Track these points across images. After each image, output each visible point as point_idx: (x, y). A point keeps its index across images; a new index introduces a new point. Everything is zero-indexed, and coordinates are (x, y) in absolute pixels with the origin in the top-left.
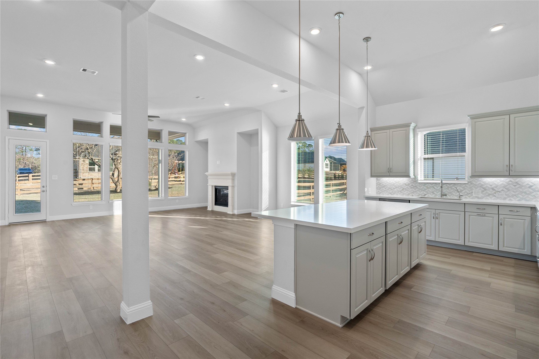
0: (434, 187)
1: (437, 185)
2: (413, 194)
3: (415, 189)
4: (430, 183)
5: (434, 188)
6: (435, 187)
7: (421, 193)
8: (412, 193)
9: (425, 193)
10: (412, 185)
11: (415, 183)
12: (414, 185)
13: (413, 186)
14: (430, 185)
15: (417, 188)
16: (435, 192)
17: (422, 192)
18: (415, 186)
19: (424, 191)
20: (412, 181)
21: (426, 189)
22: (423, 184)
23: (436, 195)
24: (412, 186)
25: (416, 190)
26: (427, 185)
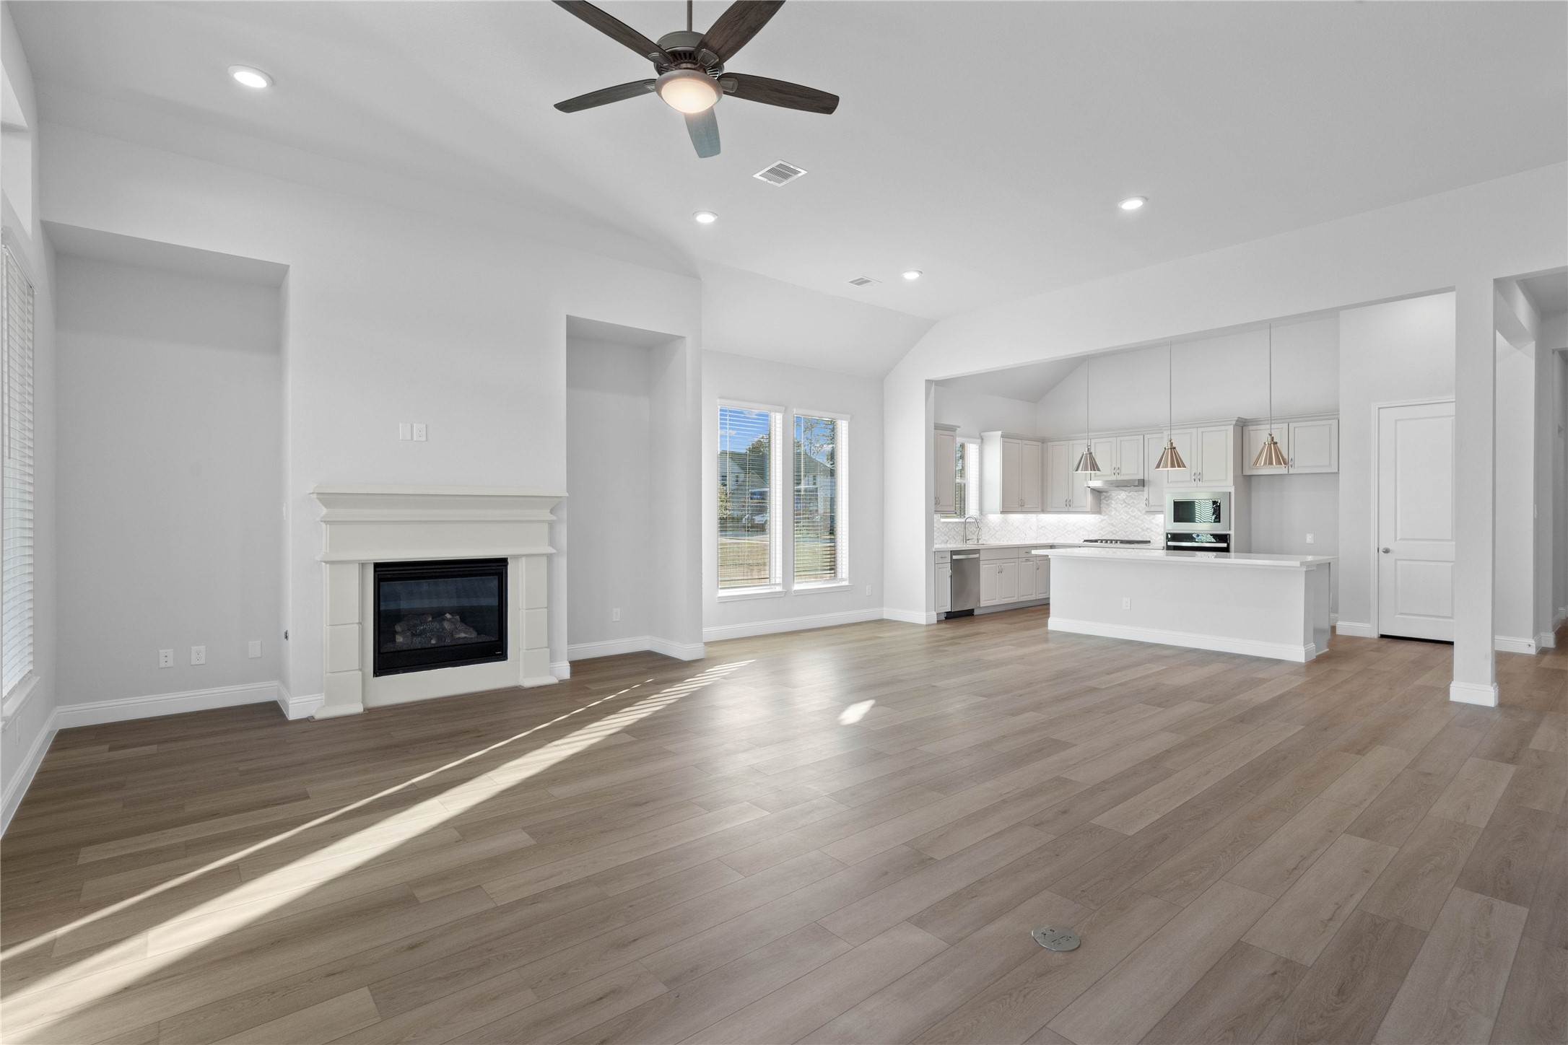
0: (952, 529)
1: (956, 525)
4: (951, 523)
6: (954, 529)
9: (947, 539)
11: (938, 523)
12: (937, 526)
14: (952, 525)
15: (941, 531)
16: (959, 536)
17: (945, 537)
18: (939, 528)
19: (946, 535)
21: (948, 533)
22: (946, 524)
23: (956, 541)
26: (949, 526)
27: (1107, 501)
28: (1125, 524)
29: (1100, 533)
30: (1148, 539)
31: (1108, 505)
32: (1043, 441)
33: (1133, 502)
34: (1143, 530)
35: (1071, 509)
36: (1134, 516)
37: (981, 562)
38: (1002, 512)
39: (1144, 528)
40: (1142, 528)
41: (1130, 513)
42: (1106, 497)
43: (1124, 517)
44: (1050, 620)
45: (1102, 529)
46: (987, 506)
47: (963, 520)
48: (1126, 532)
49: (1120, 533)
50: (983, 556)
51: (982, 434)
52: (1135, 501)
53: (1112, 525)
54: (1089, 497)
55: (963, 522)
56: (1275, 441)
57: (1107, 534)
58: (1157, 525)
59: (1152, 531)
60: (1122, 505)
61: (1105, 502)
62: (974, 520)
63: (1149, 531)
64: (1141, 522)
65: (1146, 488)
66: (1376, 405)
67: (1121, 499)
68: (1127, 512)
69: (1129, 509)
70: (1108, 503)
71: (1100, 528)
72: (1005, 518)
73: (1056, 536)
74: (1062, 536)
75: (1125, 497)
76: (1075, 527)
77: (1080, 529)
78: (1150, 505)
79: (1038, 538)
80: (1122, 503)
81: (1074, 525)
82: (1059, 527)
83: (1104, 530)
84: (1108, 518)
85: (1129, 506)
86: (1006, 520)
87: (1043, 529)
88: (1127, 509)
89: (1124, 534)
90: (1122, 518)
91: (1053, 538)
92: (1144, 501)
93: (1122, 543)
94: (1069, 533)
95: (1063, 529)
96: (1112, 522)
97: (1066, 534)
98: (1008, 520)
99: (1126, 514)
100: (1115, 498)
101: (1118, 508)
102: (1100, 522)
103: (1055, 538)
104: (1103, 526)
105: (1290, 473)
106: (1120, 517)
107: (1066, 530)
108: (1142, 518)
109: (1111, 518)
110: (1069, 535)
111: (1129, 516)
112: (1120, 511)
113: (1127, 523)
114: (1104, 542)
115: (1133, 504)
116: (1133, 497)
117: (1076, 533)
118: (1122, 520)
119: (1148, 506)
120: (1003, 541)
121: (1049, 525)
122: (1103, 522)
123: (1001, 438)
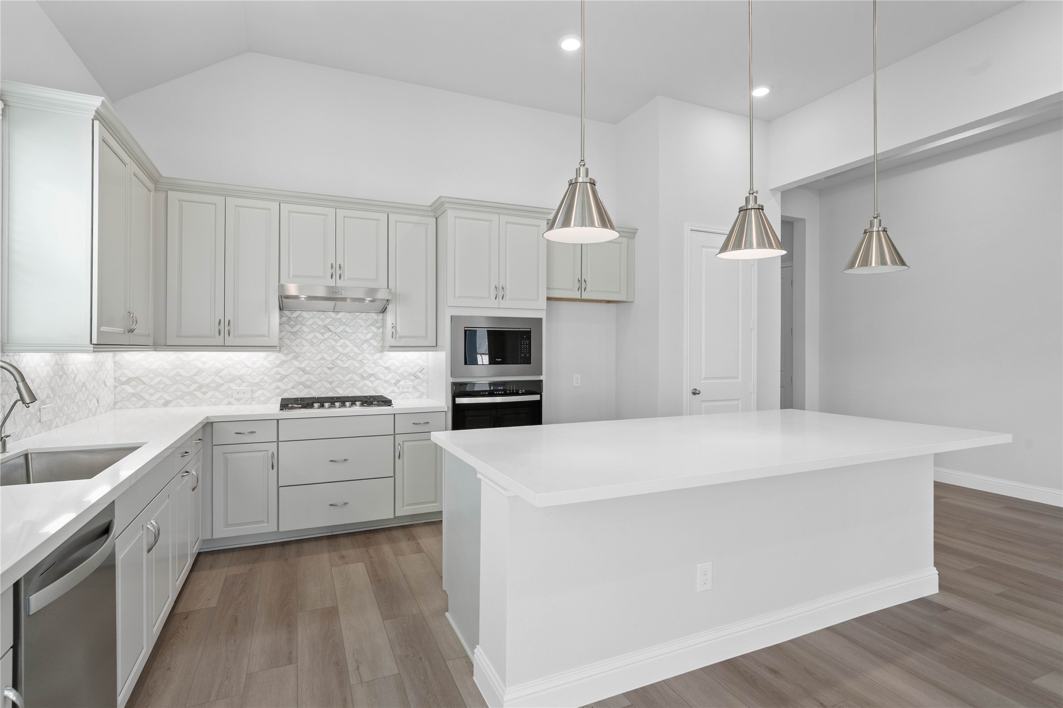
27: (293, 327)
29: (278, 387)
31: (294, 333)
32: (156, 184)
33: (344, 331)
34: (363, 378)
35: (230, 341)
36: (346, 355)
39: (365, 375)
41: (341, 350)
42: (290, 319)
43: (328, 358)
45: (281, 380)
48: (331, 383)
52: (348, 329)
53: (304, 370)
54: (276, 318)
57: (293, 387)
58: (387, 368)
59: (378, 379)
60: (323, 334)
61: (289, 329)
63: (372, 378)
64: (357, 365)
65: (392, 307)
66: (689, 226)
67: (321, 323)
68: (333, 346)
69: (336, 341)
70: (294, 330)
71: (278, 377)
72: (58, 364)
73: (171, 399)
74: (188, 397)
75: (328, 321)
76: (220, 377)
77: (232, 380)
78: (398, 336)
79: (119, 405)
80: (323, 331)
81: (217, 373)
82: (178, 378)
83: (286, 380)
84: (295, 358)
85: (337, 337)
86: (61, 373)
87: (133, 383)
88: (333, 343)
89: (328, 386)
90: (323, 358)
91: (162, 402)
92: (366, 329)
93: (362, 405)
94: (204, 389)
95: (188, 382)
96: (303, 366)
97: (198, 394)
98: (66, 374)
99: (331, 351)
100: (309, 323)
101: (315, 341)
102: (277, 366)
103: (167, 404)
104: (284, 373)
105: (583, 298)
106: (319, 356)
107: (197, 385)
108: (359, 358)
109: (300, 358)
110: (205, 393)
111: (337, 355)
112: (318, 346)
113: (333, 366)
114: (326, 405)
115: (344, 334)
116: (344, 321)
117: (222, 389)
118: (323, 362)
119: (394, 336)
120: (57, 426)
121: (151, 375)
122: (285, 366)
123: (96, 123)
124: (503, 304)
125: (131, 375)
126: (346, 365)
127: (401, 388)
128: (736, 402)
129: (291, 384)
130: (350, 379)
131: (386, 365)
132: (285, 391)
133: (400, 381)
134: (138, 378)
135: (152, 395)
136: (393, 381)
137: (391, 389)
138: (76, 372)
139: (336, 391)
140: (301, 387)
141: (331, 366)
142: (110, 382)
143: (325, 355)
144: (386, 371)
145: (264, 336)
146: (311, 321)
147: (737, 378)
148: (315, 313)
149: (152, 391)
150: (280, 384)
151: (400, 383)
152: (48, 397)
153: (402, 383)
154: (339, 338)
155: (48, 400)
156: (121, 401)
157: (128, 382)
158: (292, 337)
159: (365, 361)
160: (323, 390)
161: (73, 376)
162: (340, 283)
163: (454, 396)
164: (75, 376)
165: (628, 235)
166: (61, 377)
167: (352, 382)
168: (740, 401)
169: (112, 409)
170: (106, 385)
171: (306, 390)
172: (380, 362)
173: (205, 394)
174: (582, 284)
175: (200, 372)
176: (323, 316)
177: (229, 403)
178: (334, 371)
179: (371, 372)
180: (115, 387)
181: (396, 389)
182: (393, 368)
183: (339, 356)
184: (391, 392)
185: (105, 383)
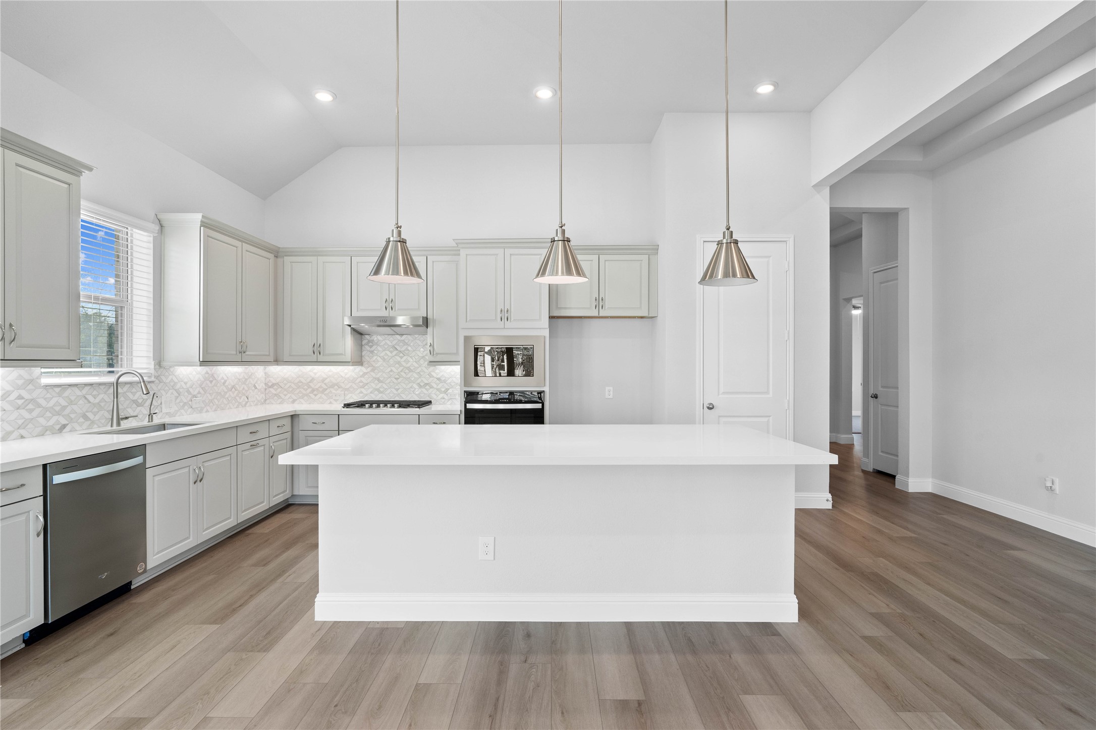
0: (86, 398)
1: (95, 389)
2: (23, 432)
3: (30, 411)
4: (76, 385)
5: (86, 401)
6: (90, 398)
7: (51, 423)
8: (18, 428)
9: (64, 422)
10: (20, 397)
11: (30, 387)
12: (26, 396)
13: (23, 401)
14: (77, 391)
15: (39, 406)
16: (90, 415)
17: (55, 418)
18: (32, 400)
19: (58, 413)
20: (20, 382)
21: (64, 408)
22: (58, 390)
23: (93, 422)
24: (20, 402)
25: (35, 414)
26: (68, 392)
27: (371, 347)
28: (397, 379)
29: (362, 393)
30: (429, 399)
31: (372, 352)
32: (277, 253)
33: (407, 349)
34: (421, 386)
35: (321, 358)
36: (408, 368)
37: (149, 473)
38: (204, 363)
39: (422, 384)
40: (419, 384)
41: (404, 364)
42: (369, 341)
43: (395, 370)
44: (319, 599)
45: (363, 387)
46: (173, 351)
47: (112, 379)
48: (397, 390)
49: (389, 391)
50: (152, 459)
51: (161, 216)
52: (409, 348)
53: (378, 380)
54: (349, 341)
55: (111, 384)
56: (734, 237)
57: (371, 393)
58: (439, 379)
59: (432, 387)
60: (391, 352)
61: (369, 348)
62: (136, 379)
63: (427, 387)
64: (417, 376)
65: (430, 330)
66: (701, 238)
67: (390, 344)
68: (399, 362)
69: (401, 358)
70: (372, 349)
71: (361, 384)
72: (208, 373)
73: (296, 398)
74: (306, 398)
75: (394, 342)
76: (325, 384)
77: (333, 386)
78: (435, 353)
79: (268, 401)
80: (391, 349)
81: (323, 381)
82: (300, 384)
83: (366, 387)
84: (373, 370)
85: (401, 355)
86: (211, 379)
87: (275, 387)
88: (399, 359)
89: (395, 392)
90: (391, 371)
91: (291, 400)
92: (422, 348)
93: (400, 407)
94: (315, 392)
95: (306, 387)
96: (378, 376)
97: (311, 395)
98: (216, 379)
99: (397, 365)
100: (382, 344)
101: (386, 357)
102: (361, 377)
103: (294, 401)
104: (365, 381)
105: (600, 315)
106: (389, 369)
107: (311, 389)
108: (418, 371)
109: (376, 371)
110: (316, 395)
111: (402, 368)
112: (388, 361)
113: (398, 377)
114: (374, 405)
115: (407, 352)
116: (407, 341)
117: (326, 392)
118: (391, 373)
119: (432, 353)
120: (207, 411)
121: (285, 382)
122: (366, 376)
123: (202, 228)
124: (508, 324)
125: (274, 382)
126: (408, 376)
127: (449, 395)
128: (765, 419)
129: (370, 390)
130: (411, 387)
131: (438, 377)
132: (366, 395)
133: (449, 389)
134: (278, 384)
135: (285, 395)
136: (443, 390)
137: (441, 395)
138: (225, 378)
139: (401, 396)
140: (376, 392)
141: (397, 377)
142: (261, 386)
143: (393, 369)
144: (438, 382)
145: (341, 354)
146: (384, 342)
147: (767, 393)
148: (386, 336)
149: (285, 392)
150: (363, 390)
151: (448, 392)
152: (199, 393)
153: (450, 391)
154: (402, 355)
155: (199, 395)
156: (269, 399)
157: (273, 385)
158: (371, 355)
159: (422, 373)
160: (391, 395)
161: (223, 381)
162: (392, 314)
163: (466, 402)
164: (225, 381)
165: (650, 252)
166: (211, 382)
167: (412, 390)
168: (771, 418)
169: (263, 404)
170: (256, 388)
171: (380, 395)
172: (433, 373)
173: (285, 396)
174: (599, 302)
175: (312, 380)
176: (391, 339)
177: (331, 403)
178: (399, 380)
179: (426, 382)
180: (266, 389)
181: (445, 396)
182: (443, 379)
183: (403, 370)
184: (441, 399)
185: (255, 386)
